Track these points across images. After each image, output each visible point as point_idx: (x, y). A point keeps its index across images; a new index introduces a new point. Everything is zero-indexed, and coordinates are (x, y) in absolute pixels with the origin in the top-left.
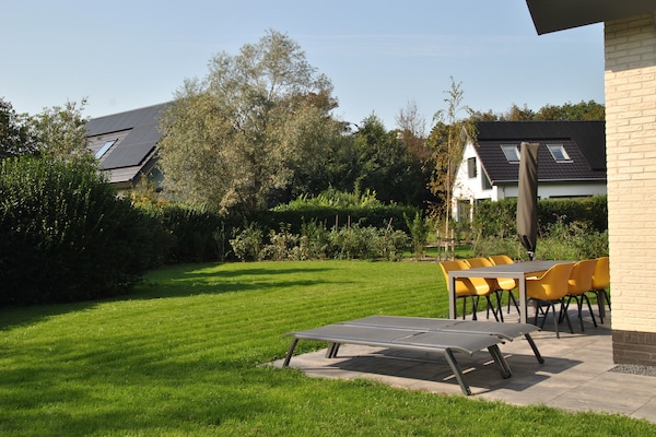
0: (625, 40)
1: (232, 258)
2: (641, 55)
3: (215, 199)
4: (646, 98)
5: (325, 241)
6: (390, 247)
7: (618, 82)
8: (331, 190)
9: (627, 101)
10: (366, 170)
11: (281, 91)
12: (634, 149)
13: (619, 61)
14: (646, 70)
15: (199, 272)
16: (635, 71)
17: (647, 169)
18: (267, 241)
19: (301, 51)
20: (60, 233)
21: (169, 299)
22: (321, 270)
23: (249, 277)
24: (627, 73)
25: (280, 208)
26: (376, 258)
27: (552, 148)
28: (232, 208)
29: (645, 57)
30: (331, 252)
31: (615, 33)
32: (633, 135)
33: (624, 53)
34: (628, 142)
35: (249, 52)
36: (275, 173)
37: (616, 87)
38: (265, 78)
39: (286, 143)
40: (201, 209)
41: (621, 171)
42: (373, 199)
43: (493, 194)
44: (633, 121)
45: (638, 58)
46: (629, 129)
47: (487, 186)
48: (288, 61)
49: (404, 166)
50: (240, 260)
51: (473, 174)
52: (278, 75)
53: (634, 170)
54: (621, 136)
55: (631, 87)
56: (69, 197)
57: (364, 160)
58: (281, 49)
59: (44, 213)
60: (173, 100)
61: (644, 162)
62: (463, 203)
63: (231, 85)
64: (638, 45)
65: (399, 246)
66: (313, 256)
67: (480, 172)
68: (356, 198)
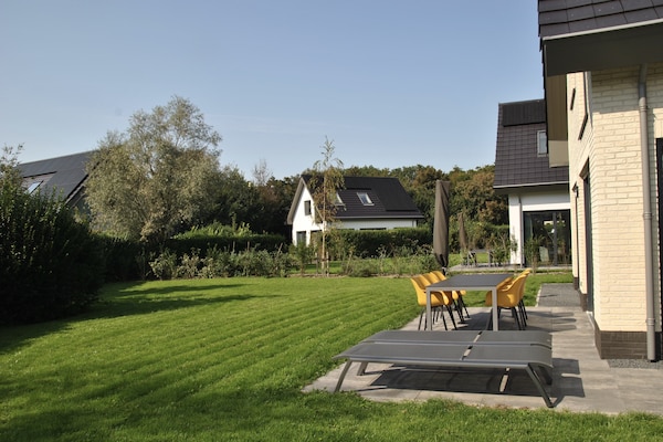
0: (609, 88)
1: (152, 278)
2: (623, 101)
3: (136, 229)
4: (628, 137)
5: (226, 262)
6: (282, 266)
7: (604, 122)
8: (215, 223)
9: (613, 138)
10: (233, 209)
11: (184, 144)
12: (619, 178)
13: (605, 105)
14: (627, 114)
15: (132, 290)
16: (619, 114)
17: (631, 195)
18: (179, 262)
19: (200, 113)
20: (28, 258)
21: (134, 317)
22: (235, 286)
23: (182, 293)
24: (612, 115)
25: (179, 236)
26: (269, 275)
27: (360, 195)
28: (150, 237)
29: (626, 103)
30: (233, 270)
31: (601, 81)
32: (619, 167)
33: (609, 99)
34: (614, 173)
35: (160, 112)
36: (182, 208)
37: (603, 126)
38: (171, 133)
39: (193, 184)
40: (125, 236)
41: (609, 196)
42: (247, 229)
43: (322, 227)
44: (618, 155)
45: (620, 103)
46: (614, 162)
47: (319, 221)
48: (189, 121)
49: (259, 206)
50: (158, 279)
51: (308, 212)
52: (182, 131)
53: (619, 196)
54: (608, 167)
55: (615, 127)
56: (36, 223)
57: (232, 202)
58: (183, 111)
59: (11, 239)
60: (98, 148)
61: (627, 190)
62: (302, 234)
63: (147, 138)
64: (620, 92)
65: (288, 266)
66: (219, 274)
67: (313, 211)
68: (233, 229)
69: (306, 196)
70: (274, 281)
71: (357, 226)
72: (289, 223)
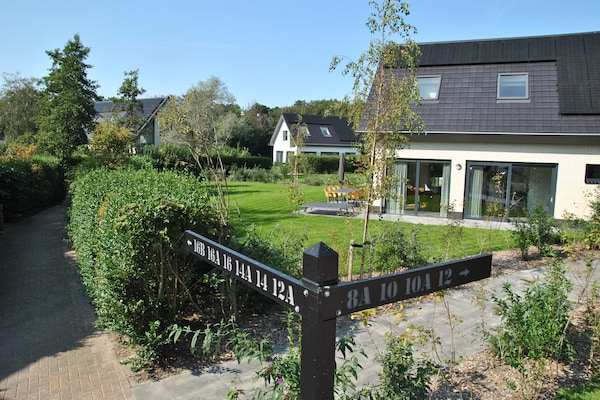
26: (266, 182)
27: (322, 129)
30: (246, 177)
42: (247, 151)
43: (295, 149)
47: (292, 145)
51: (285, 138)
62: (280, 153)
65: (276, 177)
66: (238, 179)
67: (289, 138)
68: (238, 150)
69: (285, 127)
70: (268, 185)
71: (319, 150)
72: (271, 144)
